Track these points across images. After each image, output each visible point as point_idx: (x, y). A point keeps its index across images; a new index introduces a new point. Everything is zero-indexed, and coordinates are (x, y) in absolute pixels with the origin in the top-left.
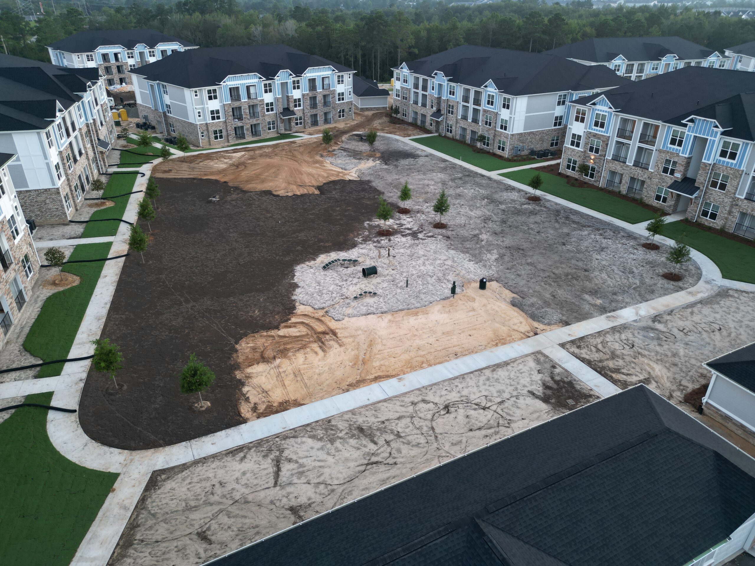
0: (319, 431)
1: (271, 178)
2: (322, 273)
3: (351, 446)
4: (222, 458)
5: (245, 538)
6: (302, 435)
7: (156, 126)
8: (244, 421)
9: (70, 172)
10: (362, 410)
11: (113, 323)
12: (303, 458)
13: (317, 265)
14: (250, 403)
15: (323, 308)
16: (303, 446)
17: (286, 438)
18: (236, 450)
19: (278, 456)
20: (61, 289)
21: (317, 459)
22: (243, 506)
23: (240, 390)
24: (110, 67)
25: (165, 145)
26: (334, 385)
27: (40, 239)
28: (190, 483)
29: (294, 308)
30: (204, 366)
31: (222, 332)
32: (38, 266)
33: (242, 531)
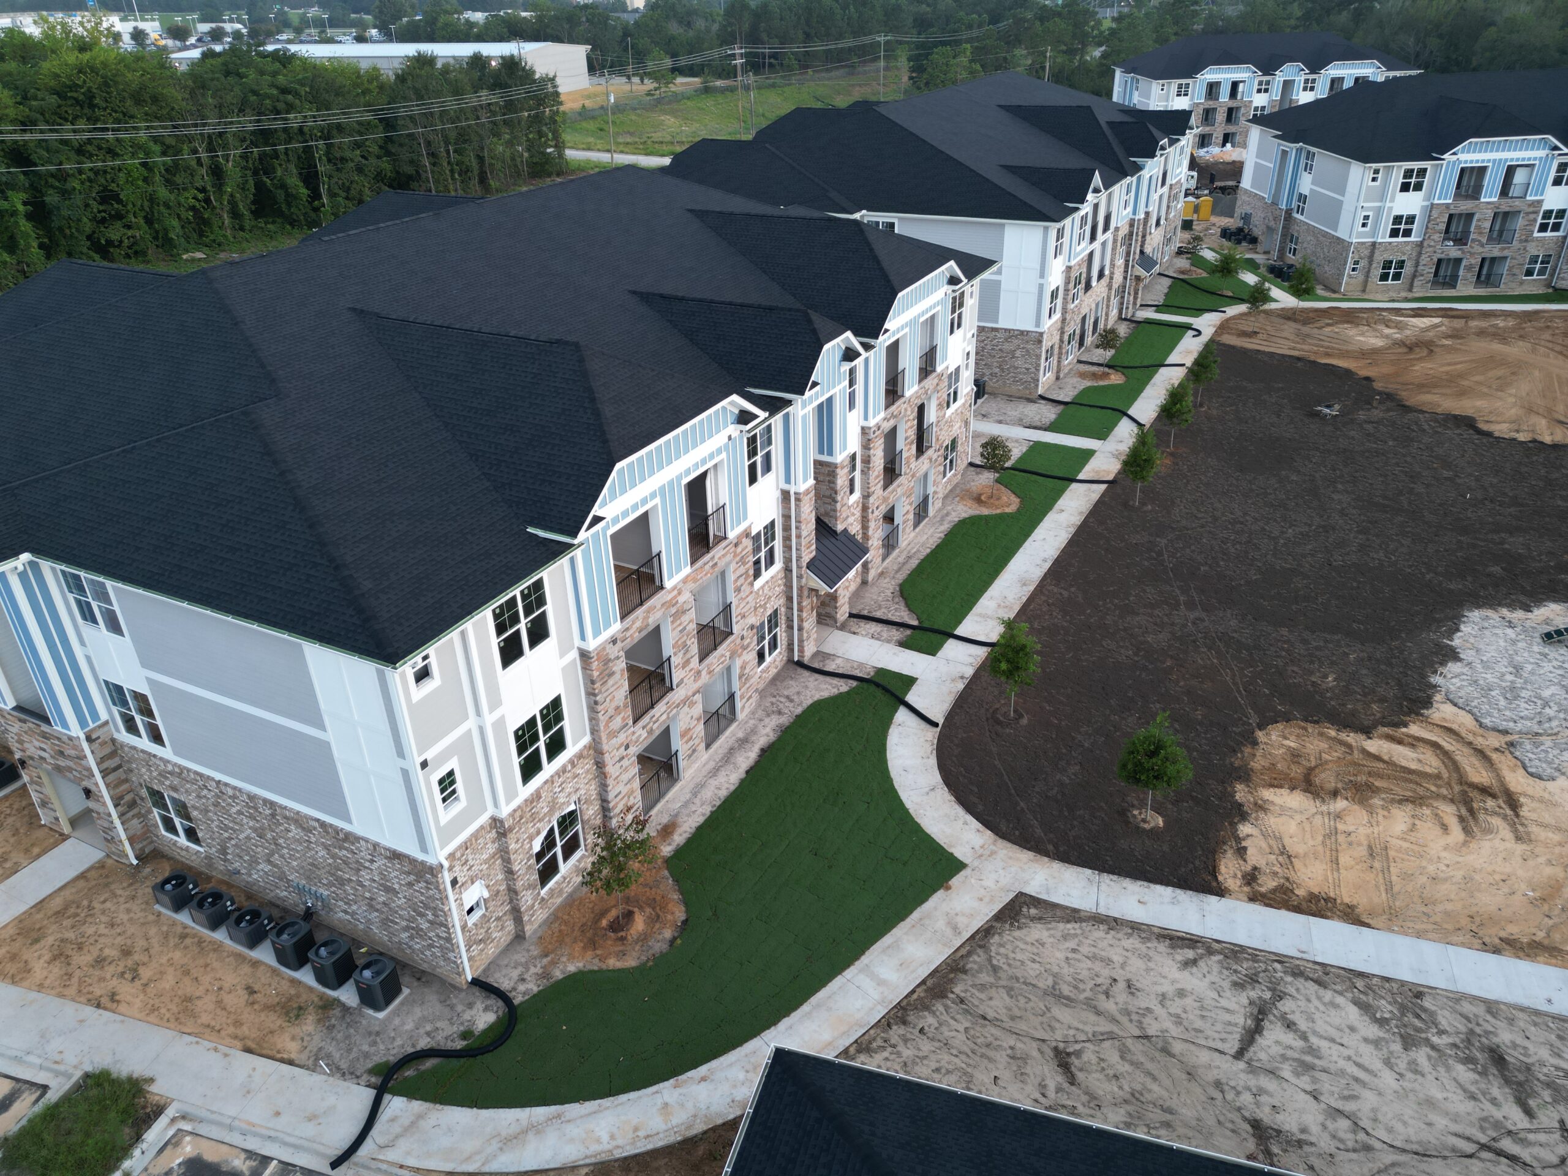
0: (1383, 1002)
1: (1485, 390)
2: (1536, 649)
3: (1455, 1079)
4: (1149, 940)
5: (1139, 1118)
6: (1338, 988)
7: (1261, 238)
8: (1220, 892)
9: (1072, 306)
10: (1521, 1015)
11: (1044, 598)
12: (1321, 1037)
13: (1528, 624)
14: (1245, 861)
15: (1506, 732)
16: (1333, 1012)
17: (1298, 973)
18: (1183, 939)
19: (1265, 1001)
20: (985, 511)
21: (1354, 1058)
22: (1157, 1054)
23: (1233, 825)
24: (1215, 110)
25: (1264, 279)
26: (1464, 922)
27: (984, 416)
28: (1074, 951)
29: (1428, 703)
30: (1179, 744)
31: (1239, 692)
32: (965, 463)
33: (1137, 1099)
